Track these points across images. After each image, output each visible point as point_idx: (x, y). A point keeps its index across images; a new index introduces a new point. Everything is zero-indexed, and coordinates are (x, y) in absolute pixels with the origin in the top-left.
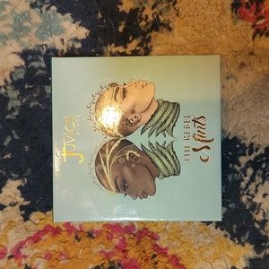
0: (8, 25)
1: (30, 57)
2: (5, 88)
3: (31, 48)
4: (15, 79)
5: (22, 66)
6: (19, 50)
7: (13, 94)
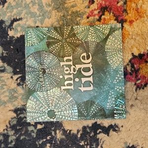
0: (6, 96)
1: (19, 112)
2: (7, 130)
3: (19, 107)
4: (12, 124)
5: (15, 117)
6: (13, 108)
7: (11, 133)
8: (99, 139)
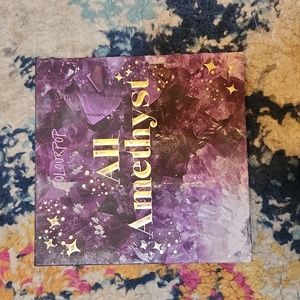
8: (260, 124)
